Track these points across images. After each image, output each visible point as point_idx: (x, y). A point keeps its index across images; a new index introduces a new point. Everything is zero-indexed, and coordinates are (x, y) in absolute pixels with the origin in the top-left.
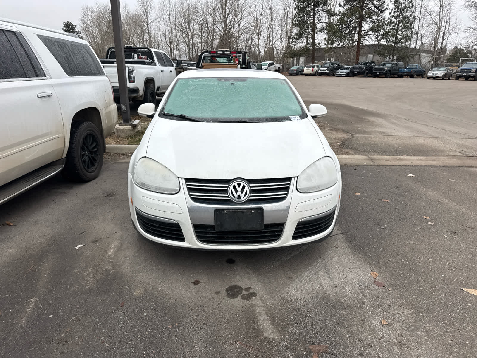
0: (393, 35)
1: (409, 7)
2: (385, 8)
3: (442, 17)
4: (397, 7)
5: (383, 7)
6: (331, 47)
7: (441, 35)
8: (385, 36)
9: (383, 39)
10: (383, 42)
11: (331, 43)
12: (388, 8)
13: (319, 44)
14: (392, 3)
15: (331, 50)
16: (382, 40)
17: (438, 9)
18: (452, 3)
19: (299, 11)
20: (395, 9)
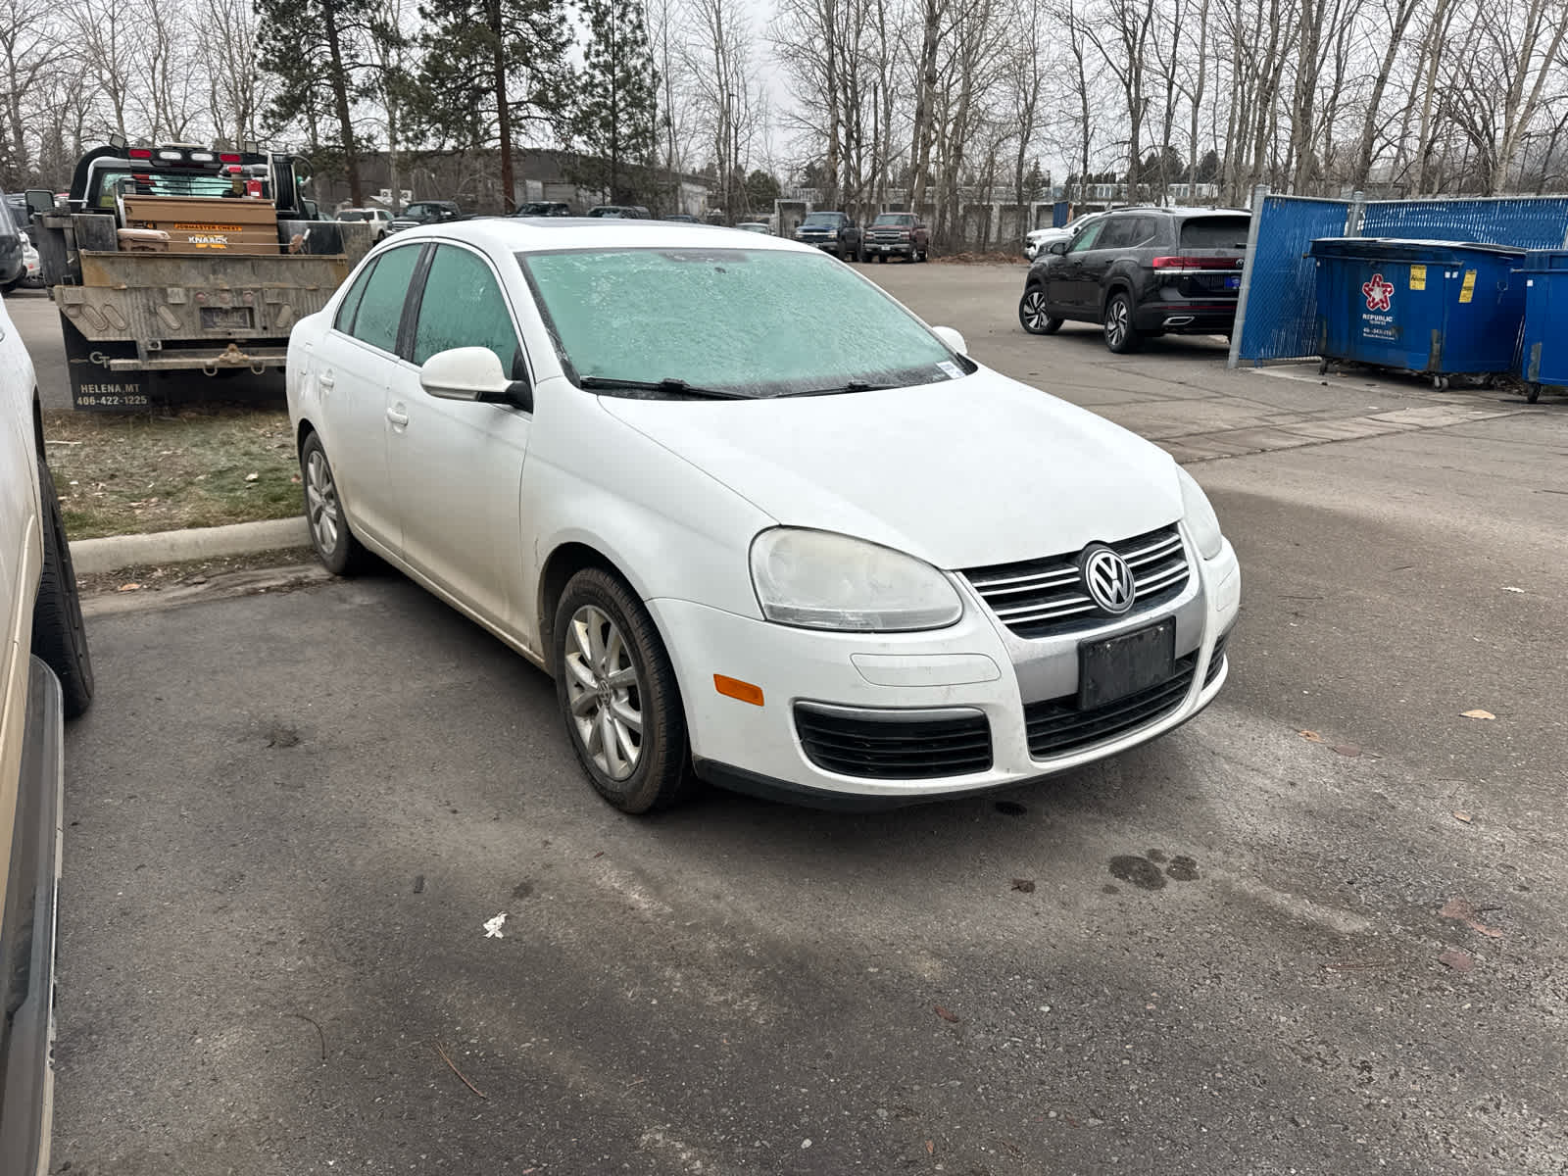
0: (605, 125)
1: (636, 42)
2: (564, 39)
3: (727, 81)
4: (603, 37)
5: (560, 35)
6: (417, 151)
7: (733, 130)
8: (581, 125)
9: (579, 135)
10: (579, 143)
11: (416, 137)
12: (575, 40)
13: (370, 139)
14: (586, 23)
15: (419, 162)
16: (576, 137)
17: (712, 54)
18: (746, 44)
19: (275, 18)
20: (599, 43)
